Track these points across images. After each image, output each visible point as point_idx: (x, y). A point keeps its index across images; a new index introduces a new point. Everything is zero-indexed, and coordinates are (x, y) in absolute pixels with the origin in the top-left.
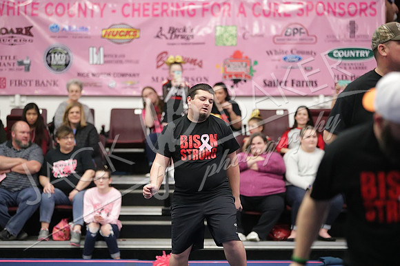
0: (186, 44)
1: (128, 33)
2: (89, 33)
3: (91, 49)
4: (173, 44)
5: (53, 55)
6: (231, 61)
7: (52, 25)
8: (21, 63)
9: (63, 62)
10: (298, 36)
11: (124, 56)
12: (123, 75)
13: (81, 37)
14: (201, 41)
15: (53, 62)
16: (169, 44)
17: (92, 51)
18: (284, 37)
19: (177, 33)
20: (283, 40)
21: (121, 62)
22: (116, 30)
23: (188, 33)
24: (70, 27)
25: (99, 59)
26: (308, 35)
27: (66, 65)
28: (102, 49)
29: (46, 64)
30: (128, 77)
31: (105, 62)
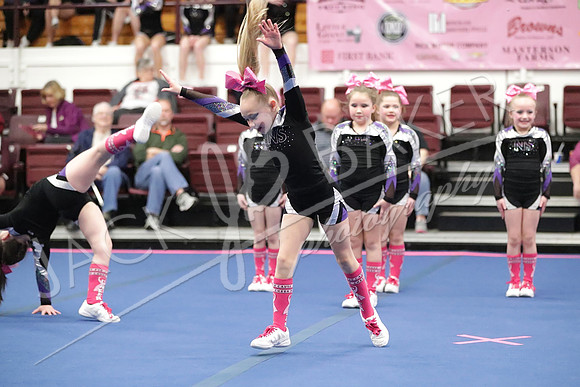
0: (543, 8)
3: (431, 16)
5: (387, 24)
8: (350, 33)
9: (398, 32)
12: (469, 45)
13: (419, 2)
15: (388, 31)
17: (433, 17)
21: (466, 30)
25: (441, 27)
27: (402, 34)
28: (443, 16)
30: (474, 49)
31: (448, 30)
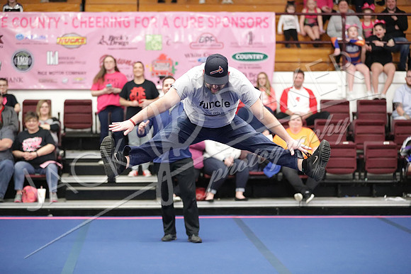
0: (122, 49)
1: (77, 40)
2: (47, 41)
3: (48, 53)
4: (112, 49)
5: (18, 58)
6: (157, 62)
7: (18, 34)
9: (27, 64)
10: (209, 43)
11: (74, 58)
12: (73, 73)
13: (40, 44)
14: (134, 46)
15: (19, 64)
16: (109, 49)
17: (49, 54)
18: (198, 43)
19: (116, 41)
20: (198, 46)
21: (72, 63)
22: (68, 38)
23: (124, 40)
24: (32, 36)
25: (55, 61)
26: (217, 42)
27: (29, 66)
28: (57, 53)
29: (13, 65)
30: (77, 75)
31: (60, 63)
